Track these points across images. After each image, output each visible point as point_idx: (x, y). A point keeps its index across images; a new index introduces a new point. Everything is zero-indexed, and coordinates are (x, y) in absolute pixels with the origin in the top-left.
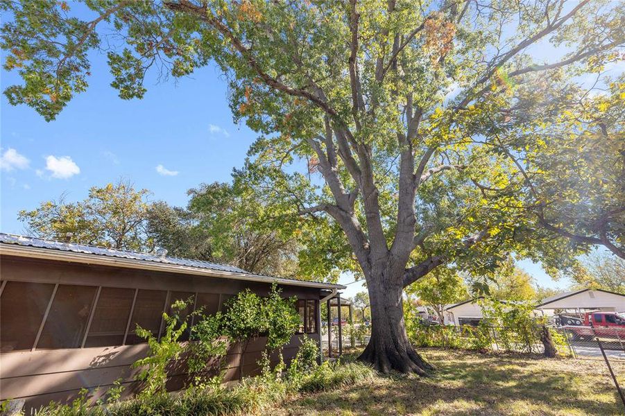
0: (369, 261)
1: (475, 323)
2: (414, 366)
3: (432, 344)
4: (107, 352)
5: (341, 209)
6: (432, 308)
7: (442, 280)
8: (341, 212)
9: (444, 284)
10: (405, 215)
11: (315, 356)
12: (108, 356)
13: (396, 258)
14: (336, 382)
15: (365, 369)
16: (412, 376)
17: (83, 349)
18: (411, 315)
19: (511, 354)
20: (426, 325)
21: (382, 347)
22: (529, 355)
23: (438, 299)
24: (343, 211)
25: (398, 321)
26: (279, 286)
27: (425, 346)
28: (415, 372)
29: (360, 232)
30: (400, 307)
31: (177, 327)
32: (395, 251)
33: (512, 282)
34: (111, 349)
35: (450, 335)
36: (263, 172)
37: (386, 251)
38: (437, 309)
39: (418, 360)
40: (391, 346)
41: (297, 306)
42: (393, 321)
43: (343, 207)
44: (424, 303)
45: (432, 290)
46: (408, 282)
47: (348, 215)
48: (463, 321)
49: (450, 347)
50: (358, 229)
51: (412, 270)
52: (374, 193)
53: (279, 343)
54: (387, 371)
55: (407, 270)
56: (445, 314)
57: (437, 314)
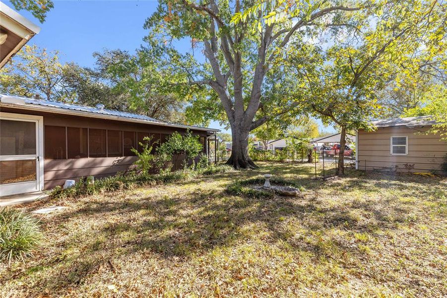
0: (233, 117)
1: (281, 149)
2: (250, 166)
3: (259, 159)
4: (117, 159)
5: (219, 85)
6: (262, 142)
7: (270, 127)
8: (220, 87)
9: (270, 129)
10: (256, 92)
11: (208, 161)
12: (118, 160)
13: (248, 116)
14: (217, 171)
15: (229, 167)
16: (249, 169)
17: (107, 158)
18: (250, 145)
19: (294, 162)
20: (257, 151)
21: (237, 159)
22: (301, 162)
23: (266, 137)
24: (221, 86)
25: (245, 147)
26: (191, 130)
27: (256, 160)
28: (250, 168)
29: (230, 100)
30: (247, 141)
31: (148, 149)
32: (248, 113)
33: (308, 128)
34: (119, 158)
35: (268, 155)
36: (162, 50)
37: (243, 112)
38: (265, 143)
39: (252, 164)
40: (241, 158)
41: (199, 140)
42: (243, 147)
43: (221, 84)
44: (258, 139)
45: (263, 132)
46: (253, 128)
47: (224, 89)
48: (276, 148)
49: (267, 160)
50: (229, 98)
51: (255, 122)
52: (240, 78)
53: (194, 156)
54: (238, 168)
55: (253, 122)
56: (268, 145)
57: (264, 145)
